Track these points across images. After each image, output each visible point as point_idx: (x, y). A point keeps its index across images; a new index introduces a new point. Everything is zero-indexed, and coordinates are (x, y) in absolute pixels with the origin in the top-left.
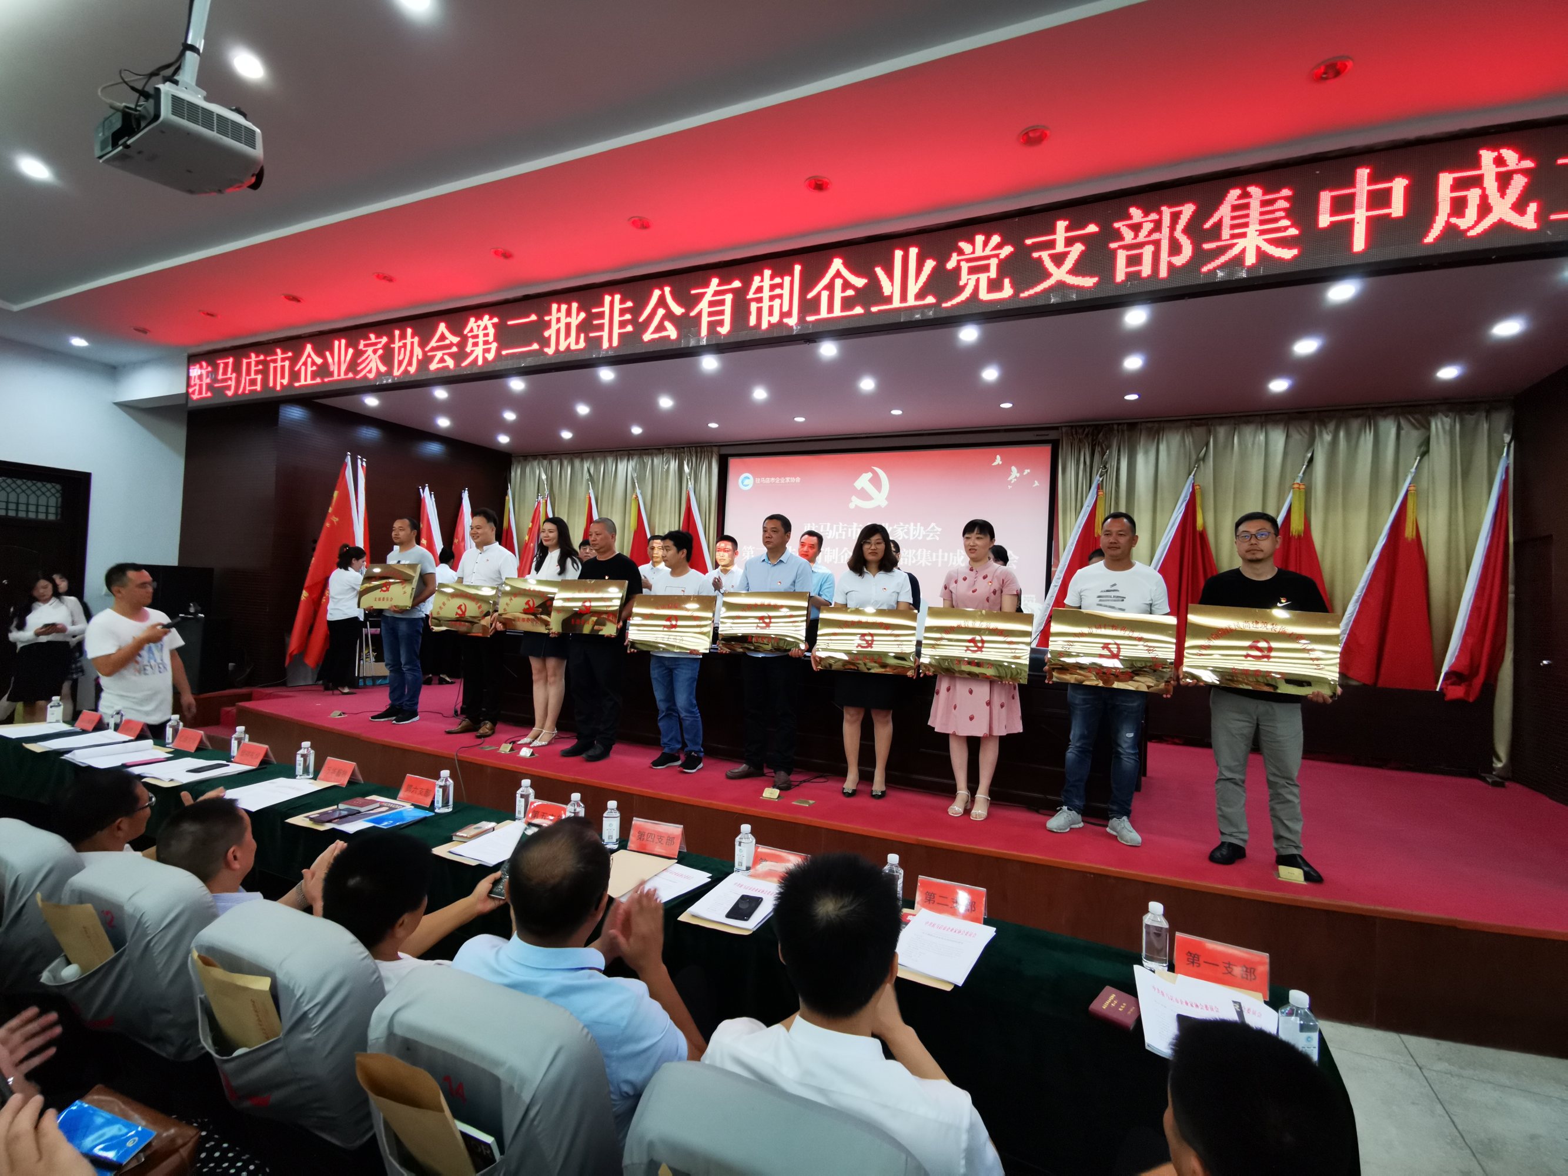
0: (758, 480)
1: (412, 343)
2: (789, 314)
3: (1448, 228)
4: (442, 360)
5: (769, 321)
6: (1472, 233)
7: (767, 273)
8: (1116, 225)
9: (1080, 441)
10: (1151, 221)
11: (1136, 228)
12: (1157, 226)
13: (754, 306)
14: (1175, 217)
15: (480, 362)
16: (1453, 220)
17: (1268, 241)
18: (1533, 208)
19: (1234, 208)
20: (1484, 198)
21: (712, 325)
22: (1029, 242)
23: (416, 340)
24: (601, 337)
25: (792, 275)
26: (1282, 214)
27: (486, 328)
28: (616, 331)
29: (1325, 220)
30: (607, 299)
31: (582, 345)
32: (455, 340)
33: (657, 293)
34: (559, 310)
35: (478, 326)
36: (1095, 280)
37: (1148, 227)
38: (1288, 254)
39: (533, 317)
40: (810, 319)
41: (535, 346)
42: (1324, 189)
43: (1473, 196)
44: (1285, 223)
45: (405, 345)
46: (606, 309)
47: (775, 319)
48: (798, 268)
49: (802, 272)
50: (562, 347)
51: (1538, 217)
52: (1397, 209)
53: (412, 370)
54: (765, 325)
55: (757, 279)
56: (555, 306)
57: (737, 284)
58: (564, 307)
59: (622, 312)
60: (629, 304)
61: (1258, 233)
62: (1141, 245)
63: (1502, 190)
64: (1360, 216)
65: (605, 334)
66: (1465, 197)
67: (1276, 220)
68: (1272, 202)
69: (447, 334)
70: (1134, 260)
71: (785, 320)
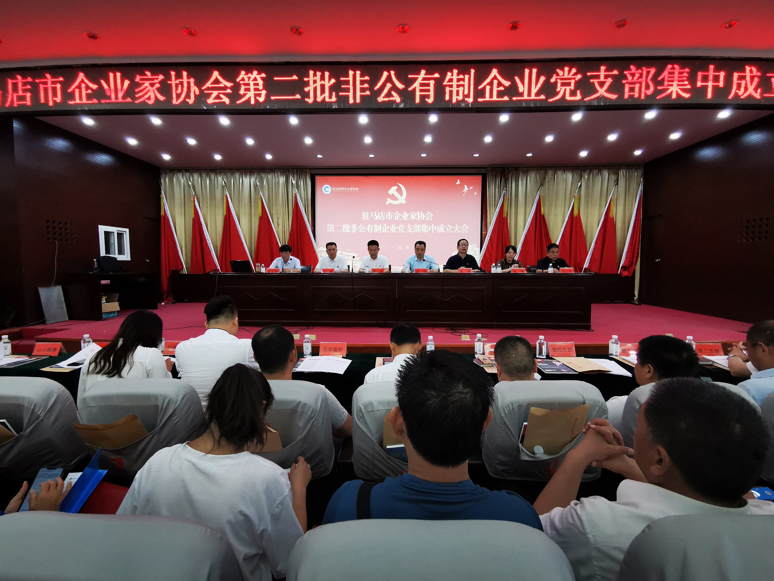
0: (334, 189)
1: (189, 83)
2: (468, 96)
3: (736, 94)
4: (218, 97)
5: (457, 99)
6: (742, 97)
7: (455, 71)
8: (625, 73)
9: (496, 174)
10: (639, 73)
11: (633, 75)
12: (641, 76)
13: (448, 89)
14: (648, 73)
15: (253, 102)
16: (737, 91)
17: (681, 89)
18: (759, 90)
19: (670, 73)
20: (746, 84)
21: (422, 97)
22: (589, 74)
23: (192, 80)
24: (348, 97)
25: (469, 74)
26: (685, 78)
27: (255, 79)
28: (358, 94)
29: (699, 84)
30: (351, 73)
31: (334, 99)
32: (229, 85)
33: (385, 74)
34: (315, 75)
35: (249, 78)
36: (616, 96)
37: (637, 75)
38: (687, 96)
39: (295, 77)
40: (480, 100)
41: (298, 96)
42: (699, 71)
43: (743, 83)
44: (686, 83)
45: (182, 83)
46: (351, 78)
47: (460, 98)
48: (473, 71)
49: (475, 73)
50: (319, 99)
51: (761, 94)
52: (721, 84)
53: (191, 101)
54: (454, 101)
55: (449, 74)
56: (311, 72)
57: (437, 75)
58: (319, 74)
59: (362, 82)
60: (367, 78)
61: (677, 85)
62: (634, 83)
63: (752, 82)
64: (710, 84)
65: (351, 94)
66: (741, 83)
67: (683, 81)
68: (682, 73)
69: (221, 79)
70: (632, 90)
71: (466, 99)
